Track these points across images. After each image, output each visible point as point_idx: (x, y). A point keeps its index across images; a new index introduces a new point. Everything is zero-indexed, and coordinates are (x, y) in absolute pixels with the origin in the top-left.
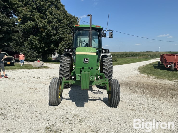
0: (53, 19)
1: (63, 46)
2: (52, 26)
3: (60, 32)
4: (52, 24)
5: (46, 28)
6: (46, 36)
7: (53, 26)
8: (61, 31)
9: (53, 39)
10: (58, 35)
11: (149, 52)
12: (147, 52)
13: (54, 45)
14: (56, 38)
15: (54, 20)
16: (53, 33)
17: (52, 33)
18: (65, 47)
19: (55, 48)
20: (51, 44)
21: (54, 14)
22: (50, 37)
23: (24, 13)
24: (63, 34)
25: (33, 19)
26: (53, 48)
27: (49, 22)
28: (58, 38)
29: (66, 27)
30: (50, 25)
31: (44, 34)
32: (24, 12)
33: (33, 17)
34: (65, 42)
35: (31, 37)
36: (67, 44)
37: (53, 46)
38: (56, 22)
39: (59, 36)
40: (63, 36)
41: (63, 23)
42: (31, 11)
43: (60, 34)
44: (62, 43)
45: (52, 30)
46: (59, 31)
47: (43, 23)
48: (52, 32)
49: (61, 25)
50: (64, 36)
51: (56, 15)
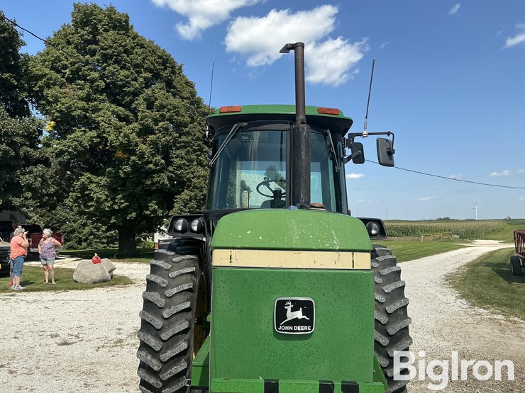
0: (156, 121)
1: (186, 205)
2: (154, 143)
3: (177, 161)
4: (152, 137)
5: (134, 151)
6: (132, 173)
7: (157, 144)
8: (182, 158)
9: (153, 184)
10: (170, 172)
11: (447, 220)
12: (440, 220)
13: (156, 204)
14: (164, 179)
15: (161, 124)
16: (156, 165)
17: (151, 166)
18: (192, 207)
19: (160, 213)
20: (149, 198)
21: (162, 107)
22: (146, 178)
23: (63, 104)
24: (188, 166)
25: (94, 122)
26: (154, 211)
27: (145, 131)
28: (170, 179)
29: (199, 145)
30: (148, 139)
31: (125, 168)
32: (63, 100)
33: (93, 115)
34: (193, 194)
35: (83, 179)
36: (200, 199)
37: (153, 205)
38: (167, 129)
39: (175, 174)
40: (188, 173)
41: (188, 133)
42: (88, 99)
43: (179, 167)
44: (185, 195)
45: (153, 155)
46: (176, 158)
47: (122, 134)
48: (151, 162)
49: (184, 138)
50: (193, 173)
51: (166, 110)
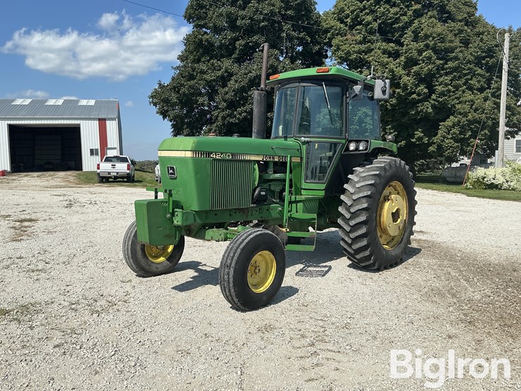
0: (420, 52)
1: (449, 131)
2: (417, 74)
3: (440, 88)
4: (415, 68)
5: (399, 84)
6: (398, 104)
7: (419, 74)
8: (446, 85)
9: (418, 113)
10: (434, 100)
13: (422, 132)
14: (427, 108)
15: (424, 54)
16: (419, 95)
17: (414, 96)
18: (455, 133)
19: (426, 140)
20: (416, 127)
21: (427, 37)
22: (412, 108)
23: (343, 51)
24: (454, 92)
25: (367, 62)
26: (420, 139)
27: (411, 63)
28: (433, 107)
29: (469, 69)
30: (412, 71)
31: (391, 101)
32: (343, 48)
33: (366, 57)
34: (456, 120)
35: (360, 113)
36: (463, 125)
37: (419, 134)
38: (429, 58)
39: (437, 101)
40: (453, 100)
41: (456, 58)
42: (364, 41)
43: (442, 94)
44: (451, 120)
45: (417, 86)
46: (440, 85)
47: (387, 70)
48: (414, 93)
49: (450, 64)
50: (458, 98)
51: (431, 39)
